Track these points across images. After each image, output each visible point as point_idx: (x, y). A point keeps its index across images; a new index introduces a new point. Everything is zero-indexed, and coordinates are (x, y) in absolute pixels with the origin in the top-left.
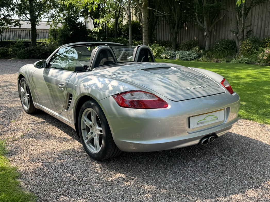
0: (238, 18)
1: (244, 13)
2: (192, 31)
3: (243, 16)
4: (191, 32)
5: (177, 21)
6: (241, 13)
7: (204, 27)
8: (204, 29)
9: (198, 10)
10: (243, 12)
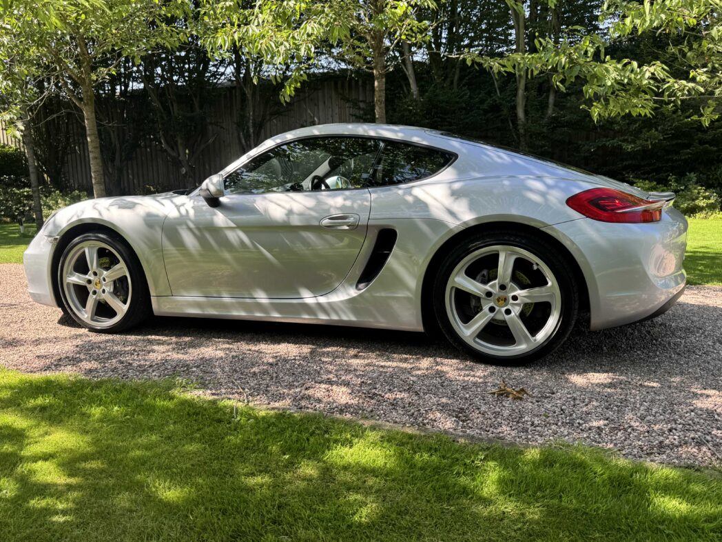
0: (243, 141)
1: (253, 132)
2: (152, 166)
3: (252, 138)
4: (151, 168)
5: (118, 146)
6: (248, 131)
7: (180, 158)
8: (180, 162)
9: (163, 124)
10: (251, 131)
